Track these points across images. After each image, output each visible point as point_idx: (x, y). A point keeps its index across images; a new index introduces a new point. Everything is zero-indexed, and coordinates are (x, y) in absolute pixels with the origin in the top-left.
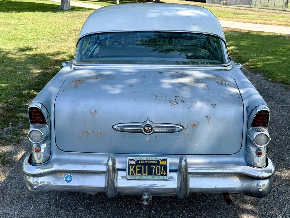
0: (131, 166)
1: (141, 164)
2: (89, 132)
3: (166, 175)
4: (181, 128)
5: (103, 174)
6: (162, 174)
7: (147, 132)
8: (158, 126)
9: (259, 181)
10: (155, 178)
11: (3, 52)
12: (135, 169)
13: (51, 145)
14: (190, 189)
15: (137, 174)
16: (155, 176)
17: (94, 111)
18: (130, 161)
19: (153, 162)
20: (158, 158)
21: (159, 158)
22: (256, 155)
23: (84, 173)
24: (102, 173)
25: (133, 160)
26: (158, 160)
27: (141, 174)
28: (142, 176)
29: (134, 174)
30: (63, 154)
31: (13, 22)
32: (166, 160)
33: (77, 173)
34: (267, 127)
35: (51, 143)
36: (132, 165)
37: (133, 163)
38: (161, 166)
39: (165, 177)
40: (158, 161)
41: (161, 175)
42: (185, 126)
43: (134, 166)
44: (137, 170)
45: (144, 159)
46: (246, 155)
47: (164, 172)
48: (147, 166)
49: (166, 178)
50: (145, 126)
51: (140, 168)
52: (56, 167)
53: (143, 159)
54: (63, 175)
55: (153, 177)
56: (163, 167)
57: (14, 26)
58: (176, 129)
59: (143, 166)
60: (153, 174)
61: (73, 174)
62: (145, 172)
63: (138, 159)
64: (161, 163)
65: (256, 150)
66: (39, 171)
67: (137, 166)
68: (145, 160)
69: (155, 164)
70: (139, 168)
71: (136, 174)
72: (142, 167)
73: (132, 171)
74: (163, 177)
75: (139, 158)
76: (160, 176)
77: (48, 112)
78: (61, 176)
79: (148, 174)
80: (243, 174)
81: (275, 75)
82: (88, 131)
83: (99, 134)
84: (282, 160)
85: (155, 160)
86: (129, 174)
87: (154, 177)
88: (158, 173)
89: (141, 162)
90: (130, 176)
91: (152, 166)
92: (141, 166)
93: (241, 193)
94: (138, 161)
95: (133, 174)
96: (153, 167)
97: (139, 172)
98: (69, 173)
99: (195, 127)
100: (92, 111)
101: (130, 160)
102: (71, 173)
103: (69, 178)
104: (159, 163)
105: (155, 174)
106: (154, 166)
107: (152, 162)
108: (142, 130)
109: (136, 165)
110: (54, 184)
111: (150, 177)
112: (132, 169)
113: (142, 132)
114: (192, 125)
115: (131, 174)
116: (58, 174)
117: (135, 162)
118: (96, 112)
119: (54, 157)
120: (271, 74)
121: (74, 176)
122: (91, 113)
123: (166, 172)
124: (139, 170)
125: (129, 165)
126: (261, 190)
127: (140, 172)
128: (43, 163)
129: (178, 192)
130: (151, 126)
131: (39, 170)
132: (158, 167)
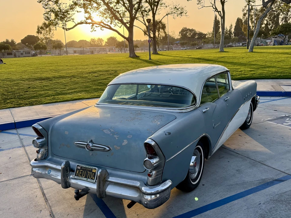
1: (83, 170)
3: (94, 179)
4: (108, 149)
7: (88, 149)
8: (95, 146)
10: (88, 181)
13: (48, 150)
20: (92, 167)
26: (92, 169)
29: (78, 175)
30: (54, 156)
32: (96, 169)
36: (78, 169)
37: (79, 168)
41: (92, 179)
42: (111, 148)
44: (80, 173)
47: (94, 177)
48: (85, 172)
49: (94, 182)
50: (87, 144)
51: (82, 172)
53: (84, 166)
54: (48, 169)
55: (87, 179)
56: (94, 173)
58: (105, 149)
60: (88, 177)
62: (83, 176)
64: (93, 171)
69: (90, 171)
74: (92, 181)
79: (85, 177)
82: (64, 144)
83: (68, 146)
85: (90, 168)
86: (75, 175)
88: (90, 177)
94: (82, 167)
98: (51, 169)
99: (117, 149)
101: (78, 166)
106: (89, 172)
107: (88, 169)
108: (85, 147)
109: (80, 170)
112: (77, 172)
114: (115, 148)
119: (50, 157)
125: (77, 169)
126: (146, 203)
127: (81, 175)
132: (91, 173)
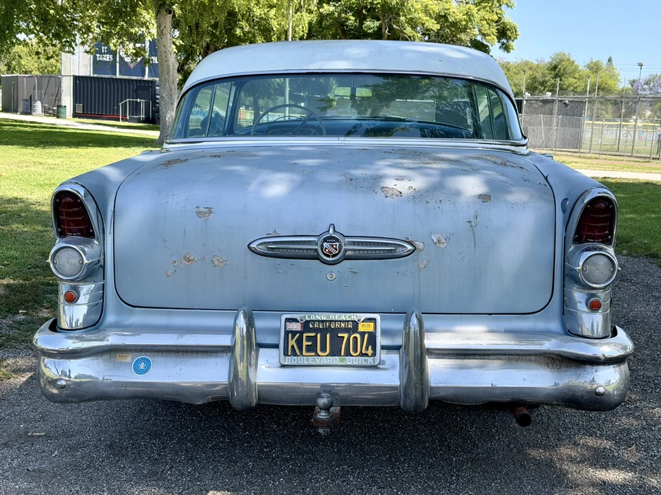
0: (290, 335)
1: (316, 330)
2: (194, 259)
3: (374, 354)
4: (409, 247)
5: (225, 355)
6: (363, 352)
7: (328, 256)
8: (354, 242)
9: (596, 367)
10: (348, 363)
11: (23, 202)
12: (299, 342)
13: (103, 290)
14: (431, 388)
15: (304, 353)
16: (347, 357)
17: (206, 210)
18: (287, 323)
19: (343, 325)
20: (354, 317)
21: (358, 314)
22: (587, 310)
23: (178, 352)
24: (223, 352)
25: (295, 320)
26: (354, 321)
27: (313, 354)
28: (316, 358)
29: (298, 353)
30: (131, 313)
31: (50, 161)
32: (374, 320)
33: (163, 351)
34: (610, 244)
35: (104, 284)
36: (294, 333)
37: (296, 327)
38: (363, 334)
39: (370, 361)
40: (355, 324)
41: (362, 355)
42: (419, 245)
43: (298, 335)
44: (305, 343)
45: (323, 319)
46: (563, 314)
47: (370, 347)
48: (328, 336)
49: (372, 363)
50: (325, 240)
51: (314, 339)
52: (112, 339)
53: (319, 318)
54: (129, 358)
55: (341, 361)
56: (366, 336)
57: (53, 166)
58: (398, 250)
59: (319, 335)
60: (342, 354)
61: (153, 354)
62: (323, 349)
63: (307, 319)
64: (361, 329)
65: (586, 297)
66: (71, 344)
67: (305, 335)
68: (323, 321)
69: (346, 330)
70: (308, 338)
71: (301, 353)
72: (316, 336)
73: (293, 346)
74: (365, 361)
75: (309, 317)
76: (360, 358)
77: (101, 212)
78: (123, 361)
79: (332, 354)
80: (556, 355)
81: (635, 242)
82: (192, 258)
83: (216, 262)
84: (655, 384)
85: (348, 321)
86: (286, 354)
87: (344, 360)
88: (355, 350)
89: (313, 325)
90: (287, 358)
91: (339, 335)
92: (313, 334)
93: (554, 403)
94: (307, 322)
95: (294, 354)
96: (343, 337)
97: (309, 349)
98: (143, 354)
99: (442, 246)
100: (202, 209)
101: (288, 320)
102: (148, 354)
103: (143, 363)
104: (357, 329)
105: (348, 354)
106: (346, 335)
107: (340, 325)
108: (316, 250)
109: (301, 333)
110: (107, 379)
111: (336, 360)
112: (292, 342)
113: (317, 258)
114: (435, 241)
115: (289, 354)
116: (118, 355)
117: (299, 324)
118: (210, 212)
119: (110, 318)
120: (627, 242)
121: (156, 359)
122: (199, 214)
123: (374, 349)
124: (310, 343)
125: (287, 333)
126: (601, 390)
127: (311, 349)
128: (84, 328)
129: (402, 395)
130: (337, 240)
131: (74, 343)
132: (355, 338)
